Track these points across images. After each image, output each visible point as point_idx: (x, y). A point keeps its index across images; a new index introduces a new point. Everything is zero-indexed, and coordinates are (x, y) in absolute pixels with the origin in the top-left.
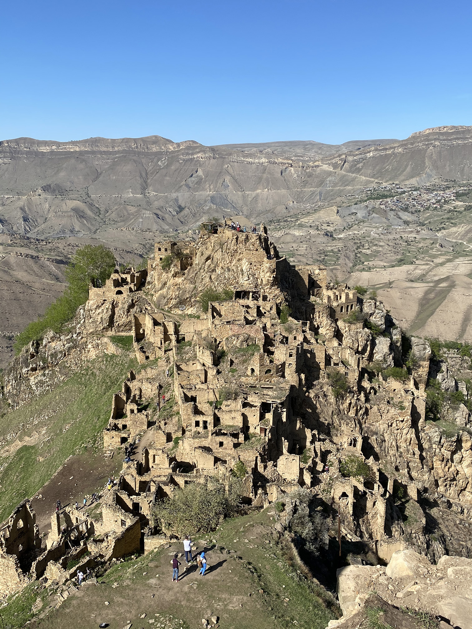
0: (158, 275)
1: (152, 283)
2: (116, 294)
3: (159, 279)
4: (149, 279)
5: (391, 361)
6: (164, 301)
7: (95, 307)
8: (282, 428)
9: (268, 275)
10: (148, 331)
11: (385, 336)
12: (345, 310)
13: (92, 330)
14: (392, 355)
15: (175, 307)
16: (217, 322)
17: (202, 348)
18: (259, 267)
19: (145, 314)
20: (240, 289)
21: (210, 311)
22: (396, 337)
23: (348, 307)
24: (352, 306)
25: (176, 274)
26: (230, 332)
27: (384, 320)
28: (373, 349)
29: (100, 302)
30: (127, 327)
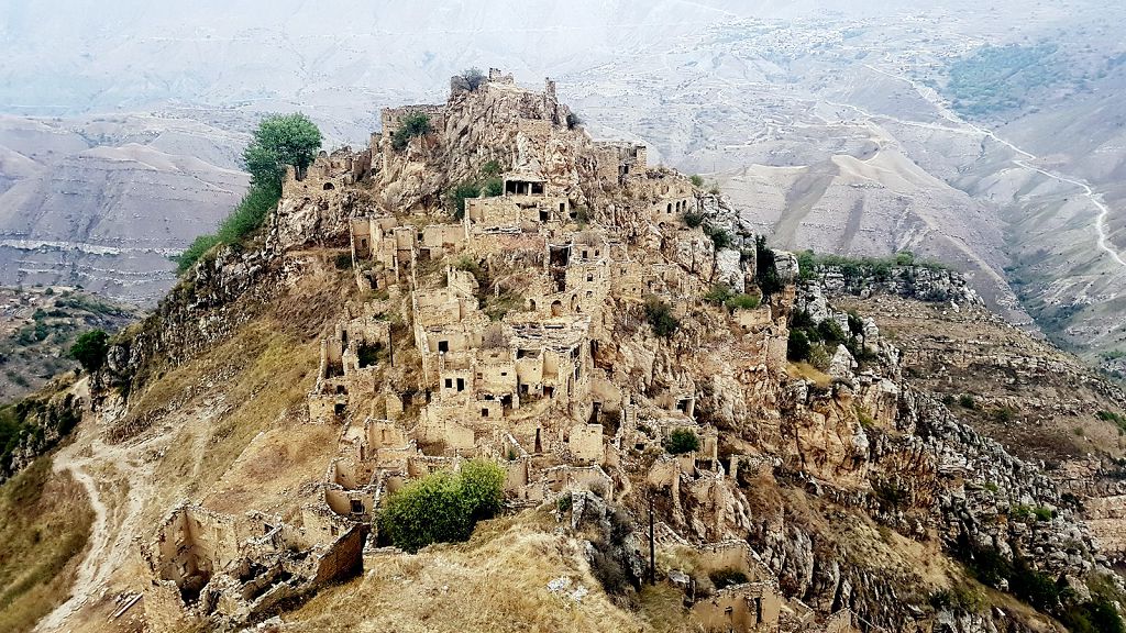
0: (388, 158)
1: (379, 171)
2: (324, 189)
3: (389, 165)
4: (373, 165)
5: (740, 285)
6: (397, 199)
7: (291, 209)
8: (577, 386)
9: (557, 156)
10: (374, 246)
11: (733, 247)
12: (674, 209)
13: (288, 245)
14: (742, 277)
15: (415, 206)
16: (477, 230)
17: (454, 270)
18: (543, 144)
19: (368, 219)
20: (513, 179)
21: (467, 212)
22: (748, 249)
23: (678, 204)
24: (684, 202)
25: (415, 158)
26: (497, 245)
27: (731, 224)
28: (715, 267)
29: (300, 202)
30: (343, 239)
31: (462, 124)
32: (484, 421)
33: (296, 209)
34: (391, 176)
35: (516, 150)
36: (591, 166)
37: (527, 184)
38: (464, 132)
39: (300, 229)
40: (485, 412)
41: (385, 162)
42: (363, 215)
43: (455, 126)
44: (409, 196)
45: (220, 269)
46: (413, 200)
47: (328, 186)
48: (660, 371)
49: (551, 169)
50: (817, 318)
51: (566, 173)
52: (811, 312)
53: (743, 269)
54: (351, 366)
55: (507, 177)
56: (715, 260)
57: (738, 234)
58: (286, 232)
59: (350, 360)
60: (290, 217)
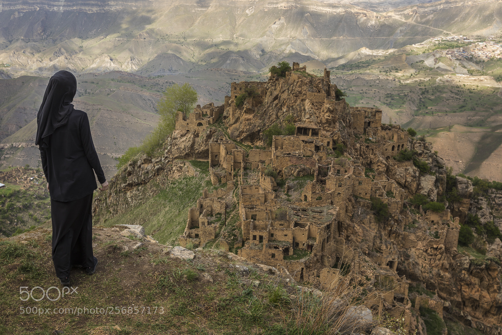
0: (233, 111)
1: (228, 117)
2: (198, 126)
3: (233, 114)
4: (225, 114)
5: (434, 196)
6: (237, 133)
7: (179, 136)
8: (327, 246)
9: (327, 114)
10: (222, 159)
11: (431, 174)
12: (396, 149)
13: (176, 155)
14: (436, 191)
15: (245, 139)
16: (278, 154)
17: (263, 175)
18: (320, 107)
19: (220, 144)
20: (301, 126)
21: (273, 143)
22: (441, 175)
23: (399, 146)
24: (403, 145)
25: (248, 111)
26: (289, 163)
27: (431, 160)
28: (419, 185)
29: (184, 132)
30: (205, 154)
31: (275, 93)
32: (272, 260)
33: (182, 136)
34: (234, 121)
35: (304, 110)
36: (348, 121)
37: (309, 129)
38: (276, 98)
39: (183, 147)
40: (273, 256)
41: (231, 113)
42: (217, 141)
43: (271, 95)
44: (243, 132)
45: (140, 166)
46: (244, 135)
47: (200, 124)
48: (378, 242)
49: (324, 121)
50: (482, 220)
51: (332, 124)
52: (479, 216)
53: (437, 187)
54: (203, 223)
55: (298, 125)
56: (419, 180)
57: (435, 166)
58: (176, 148)
59: (203, 220)
60: (178, 140)
